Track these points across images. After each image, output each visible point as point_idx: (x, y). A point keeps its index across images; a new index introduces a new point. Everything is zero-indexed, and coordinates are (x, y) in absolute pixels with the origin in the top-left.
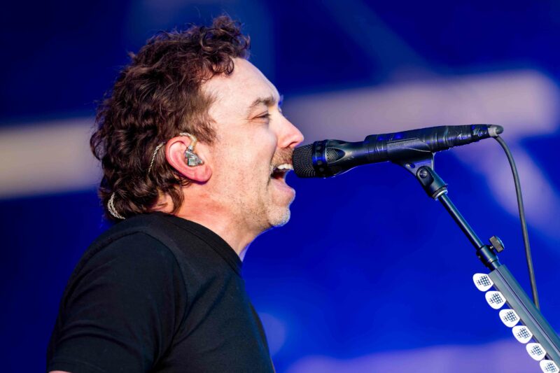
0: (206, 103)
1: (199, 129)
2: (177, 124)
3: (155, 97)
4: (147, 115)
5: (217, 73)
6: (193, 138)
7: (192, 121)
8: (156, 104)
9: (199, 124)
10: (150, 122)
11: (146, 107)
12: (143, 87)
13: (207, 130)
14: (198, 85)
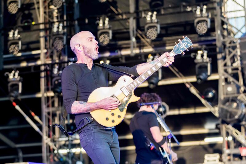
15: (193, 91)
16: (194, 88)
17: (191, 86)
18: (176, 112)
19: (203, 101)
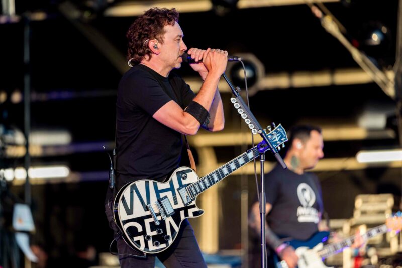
0: (164, 32)
1: (160, 39)
2: (155, 36)
3: (150, 26)
4: (146, 30)
5: (169, 24)
6: (157, 41)
7: (159, 36)
8: (150, 28)
9: (161, 38)
10: (147, 33)
11: (147, 28)
12: (147, 22)
13: (162, 40)
14: (163, 26)
15: (331, 25)
16: (333, 20)
17: (324, 14)
18: (282, 82)
19: (356, 55)
